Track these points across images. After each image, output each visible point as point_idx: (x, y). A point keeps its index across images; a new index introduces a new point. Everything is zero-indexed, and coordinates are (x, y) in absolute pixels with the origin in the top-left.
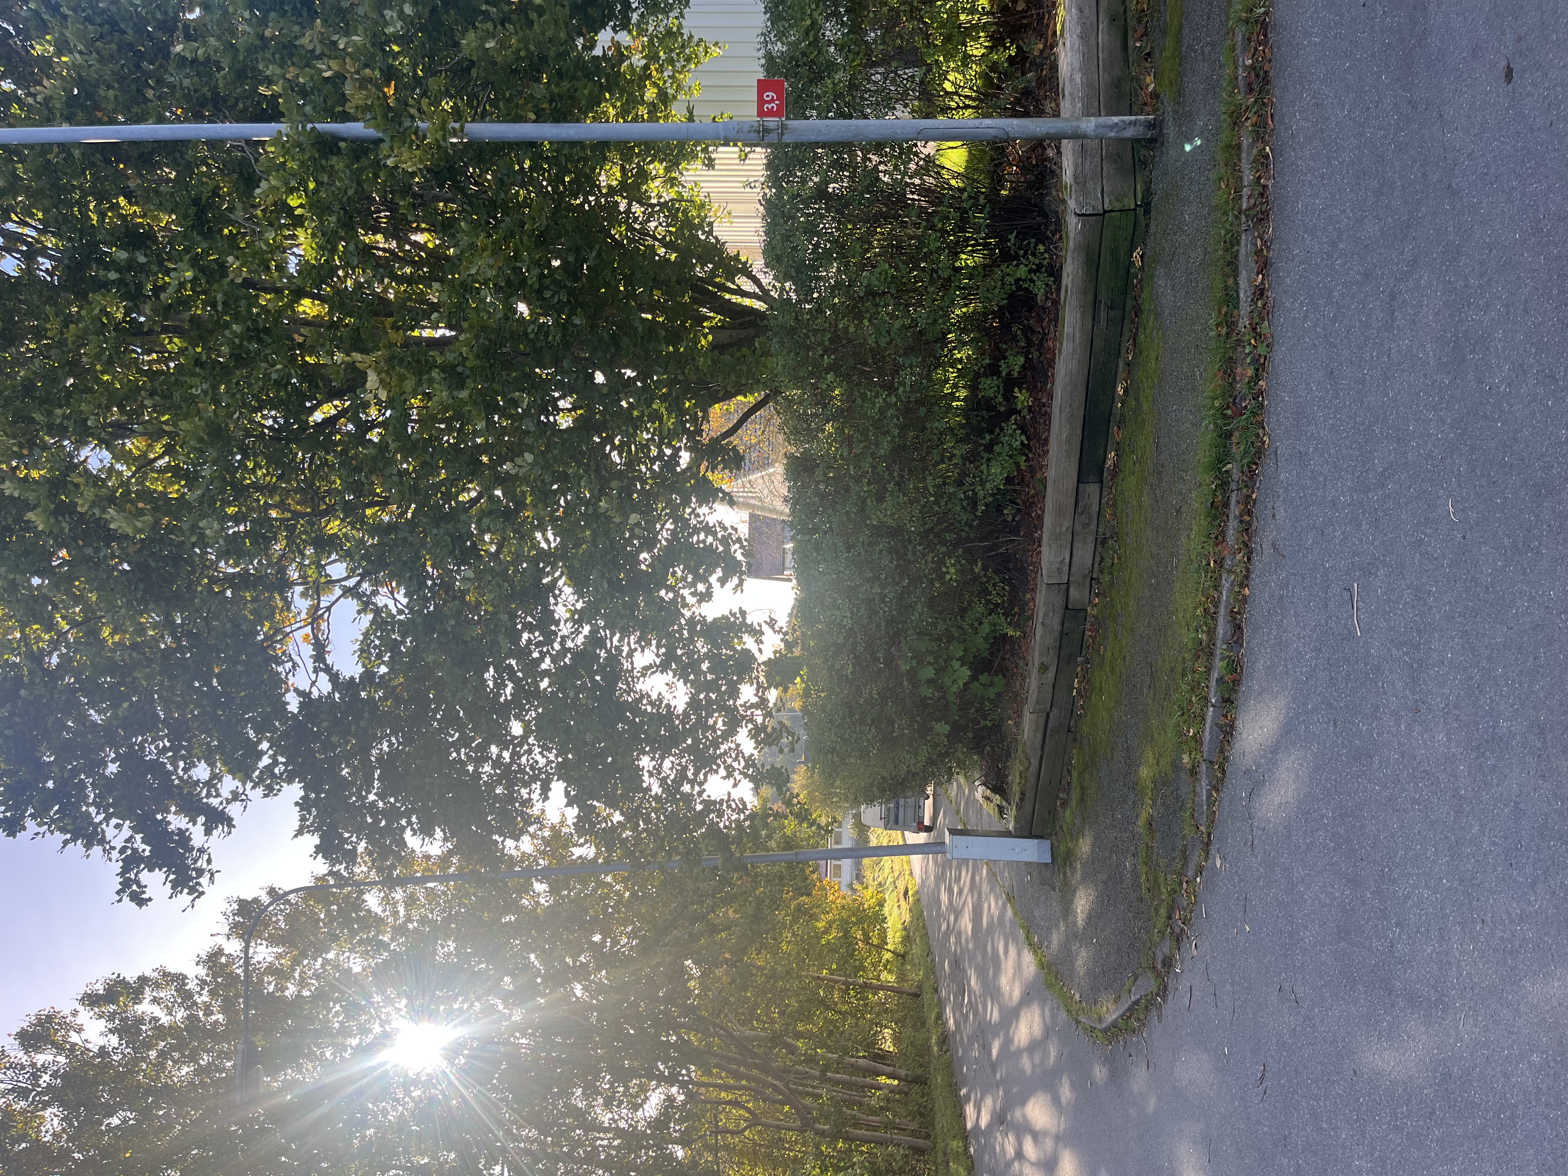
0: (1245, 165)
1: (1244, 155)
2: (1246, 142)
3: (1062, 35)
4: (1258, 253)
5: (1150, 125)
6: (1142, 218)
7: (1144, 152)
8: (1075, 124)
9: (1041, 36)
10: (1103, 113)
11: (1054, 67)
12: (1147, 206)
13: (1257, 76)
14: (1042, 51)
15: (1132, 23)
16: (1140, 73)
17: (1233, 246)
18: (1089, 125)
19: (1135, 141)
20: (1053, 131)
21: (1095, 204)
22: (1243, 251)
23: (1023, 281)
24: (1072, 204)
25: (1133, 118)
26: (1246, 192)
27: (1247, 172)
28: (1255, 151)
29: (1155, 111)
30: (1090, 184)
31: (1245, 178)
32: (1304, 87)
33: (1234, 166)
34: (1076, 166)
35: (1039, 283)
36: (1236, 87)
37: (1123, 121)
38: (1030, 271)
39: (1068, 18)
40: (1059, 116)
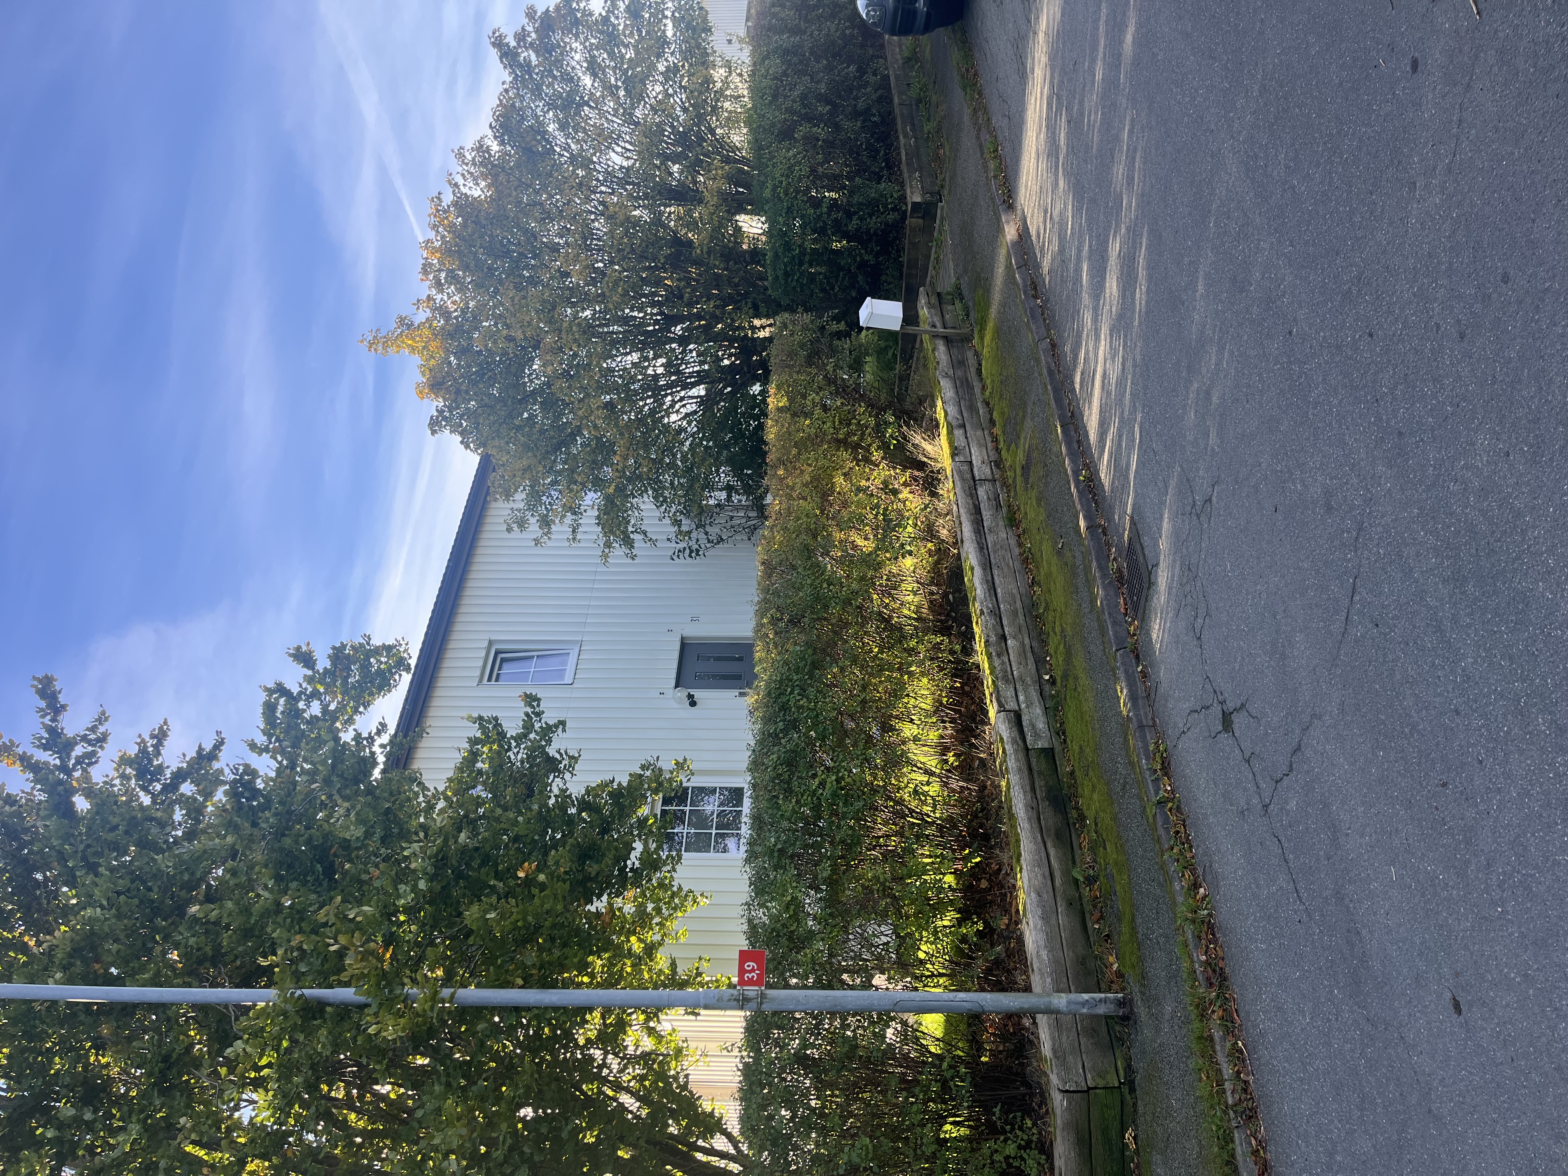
0: (1221, 1058)
1: (1218, 1048)
2: (1217, 1034)
3: (1025, 914)
4: (1255, 1153)
5: (1120, 1003)
6: (1128, 1097)
7: (1118, 1028)
8: (1046, 999)
9: (1006, 911)
10: (1072, 988)
11: (1020, 941)
12: (1131, 1084)
13: (1214, 971)
14: (1008, 926)
15: (1088, 908)
16: (1102, 952)
17: (1227, 1143)
18: (1061, 1001)
19: (1107, 1017)
20: (1026, 1006)
21: (1078, 1082)
22: (1239, 1151)
23: (1013, 1158)
24: (1054, 1079)
25: (1103, 995)
26: (1228, 1086)
27: (1225, 1065)
28: (1228, 1045)
29: (1123, 989)
30: (1070, 1059)
31: (1225, 1071)
32: (1261, 989)
33: (1211, 1059)
34: (1053, 1039)
35: (1030, 1162)
36: (1196, 980)
37: (1093, 999)
38: (1020, 1147)
39: (1028, 901)
40: (1031, 991)
